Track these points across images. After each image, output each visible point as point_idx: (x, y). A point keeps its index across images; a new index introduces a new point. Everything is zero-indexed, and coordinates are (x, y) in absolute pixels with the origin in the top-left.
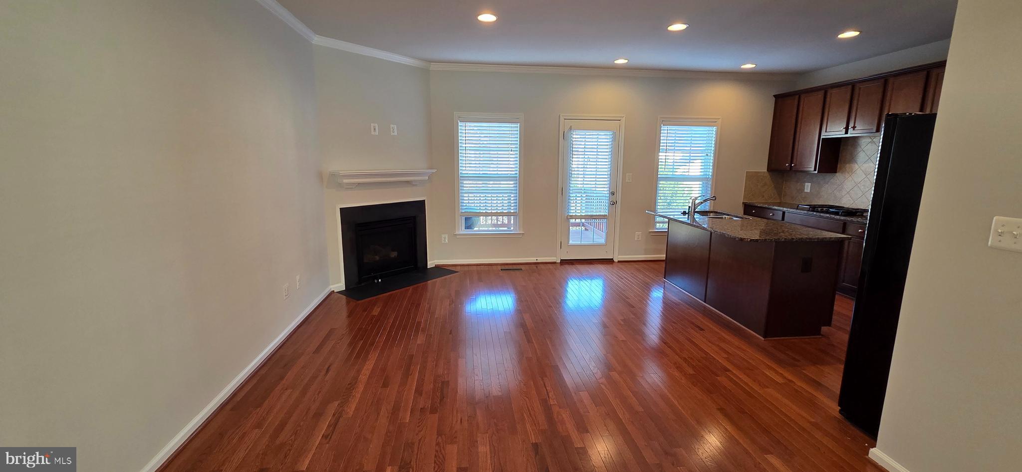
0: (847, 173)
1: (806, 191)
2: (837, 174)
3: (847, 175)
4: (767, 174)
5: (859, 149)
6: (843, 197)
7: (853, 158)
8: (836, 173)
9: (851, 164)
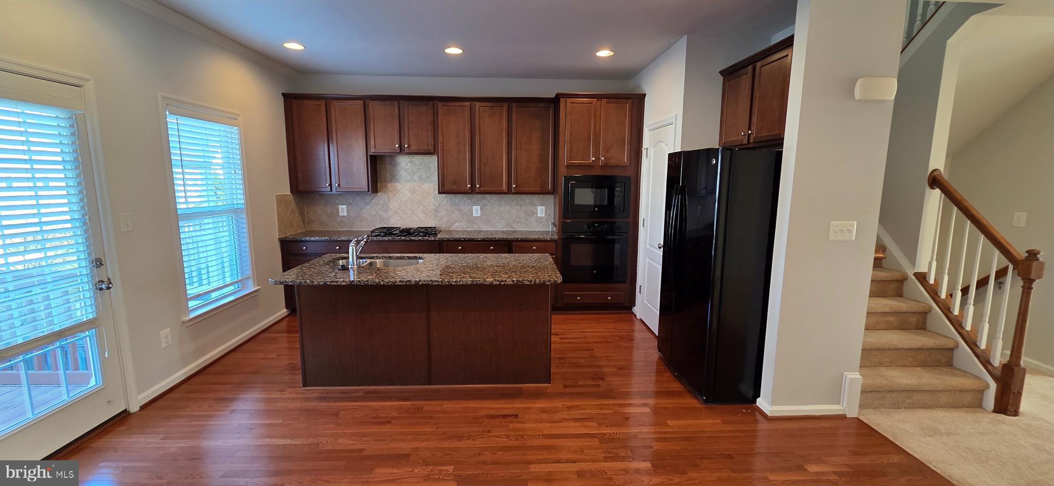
0: (390, 193)
1: (341, 214)
2: (379, 194)
3: (391, 195)
4: (291, 197)
5: (398, 168)
6: (390, 217)
7: (394, 177)
8: (377, 192)
9: (393, 184)
